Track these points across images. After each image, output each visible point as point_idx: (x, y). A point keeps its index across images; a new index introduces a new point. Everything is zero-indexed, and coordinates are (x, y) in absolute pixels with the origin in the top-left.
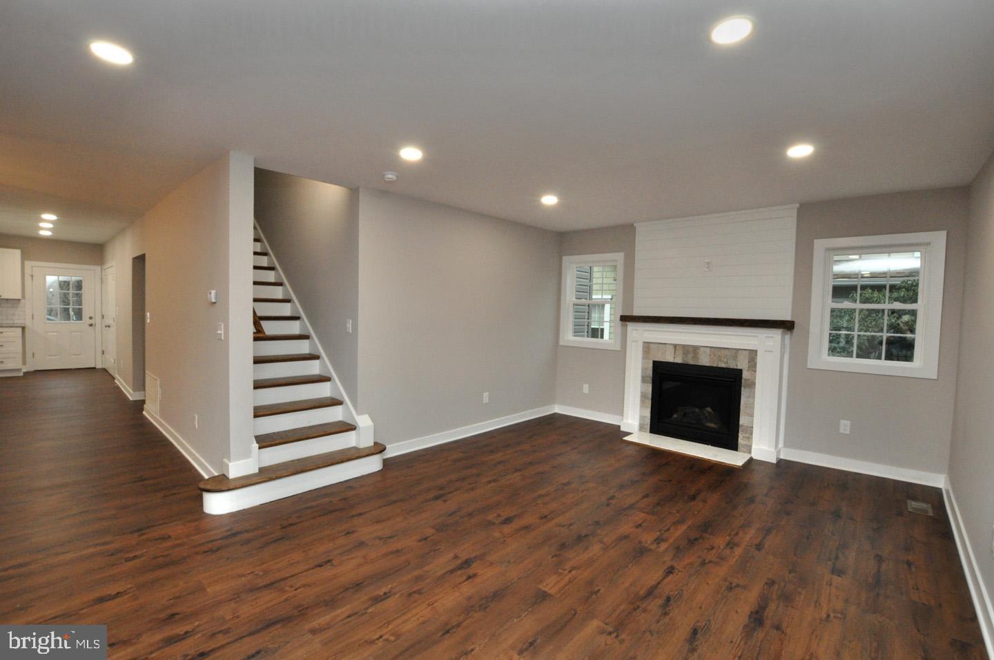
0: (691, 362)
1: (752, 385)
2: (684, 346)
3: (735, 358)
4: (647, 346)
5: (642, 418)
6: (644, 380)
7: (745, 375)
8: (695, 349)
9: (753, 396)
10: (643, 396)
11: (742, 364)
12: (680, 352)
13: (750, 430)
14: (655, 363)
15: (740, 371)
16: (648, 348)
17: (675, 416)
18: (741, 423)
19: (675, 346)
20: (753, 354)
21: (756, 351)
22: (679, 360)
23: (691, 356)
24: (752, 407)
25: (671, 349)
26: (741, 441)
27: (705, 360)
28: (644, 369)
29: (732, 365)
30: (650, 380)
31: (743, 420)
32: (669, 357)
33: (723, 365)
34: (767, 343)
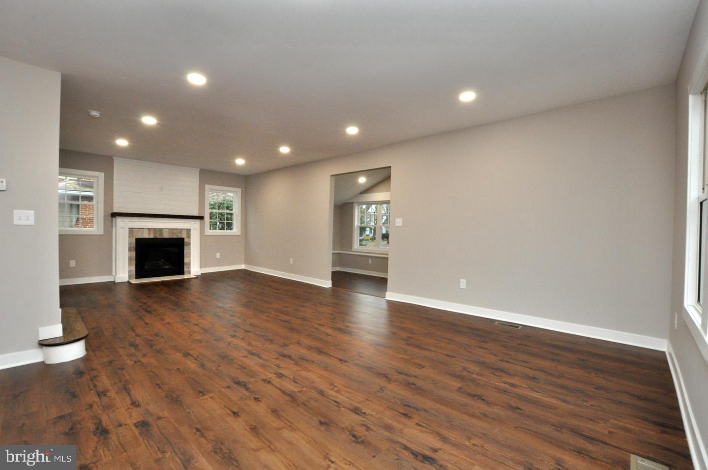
0: (159, 237)
1: (189, 244)
2: (154, 229)
3: (181, 233)
4: (131, 230)
5: (130, 271)
6: (130, 250)
7: (186, 240)
8: (161, 230)
9: (190, 249)
10: (130, 259)
11: (184, 235)
12: (152, 232)
13: (189, 264)
14: (137, 239)
15: (183, 239)
16: (132, 231)
17: (146, 267)
18: (185, 261)
19: (149, 229)
20: (189, 231)
21: (190, 229)
22: (152, 236)
23: (158, 233)
24: (190, 254)
25: (147, 231)
26: (186, 269)
27: (166, 235)
28: (130, 244)
29: (179, 236)
30: (134, 249)
31: (186, 260)
32: (146, 235)
33: (175, 237)
34: (194, 225)
